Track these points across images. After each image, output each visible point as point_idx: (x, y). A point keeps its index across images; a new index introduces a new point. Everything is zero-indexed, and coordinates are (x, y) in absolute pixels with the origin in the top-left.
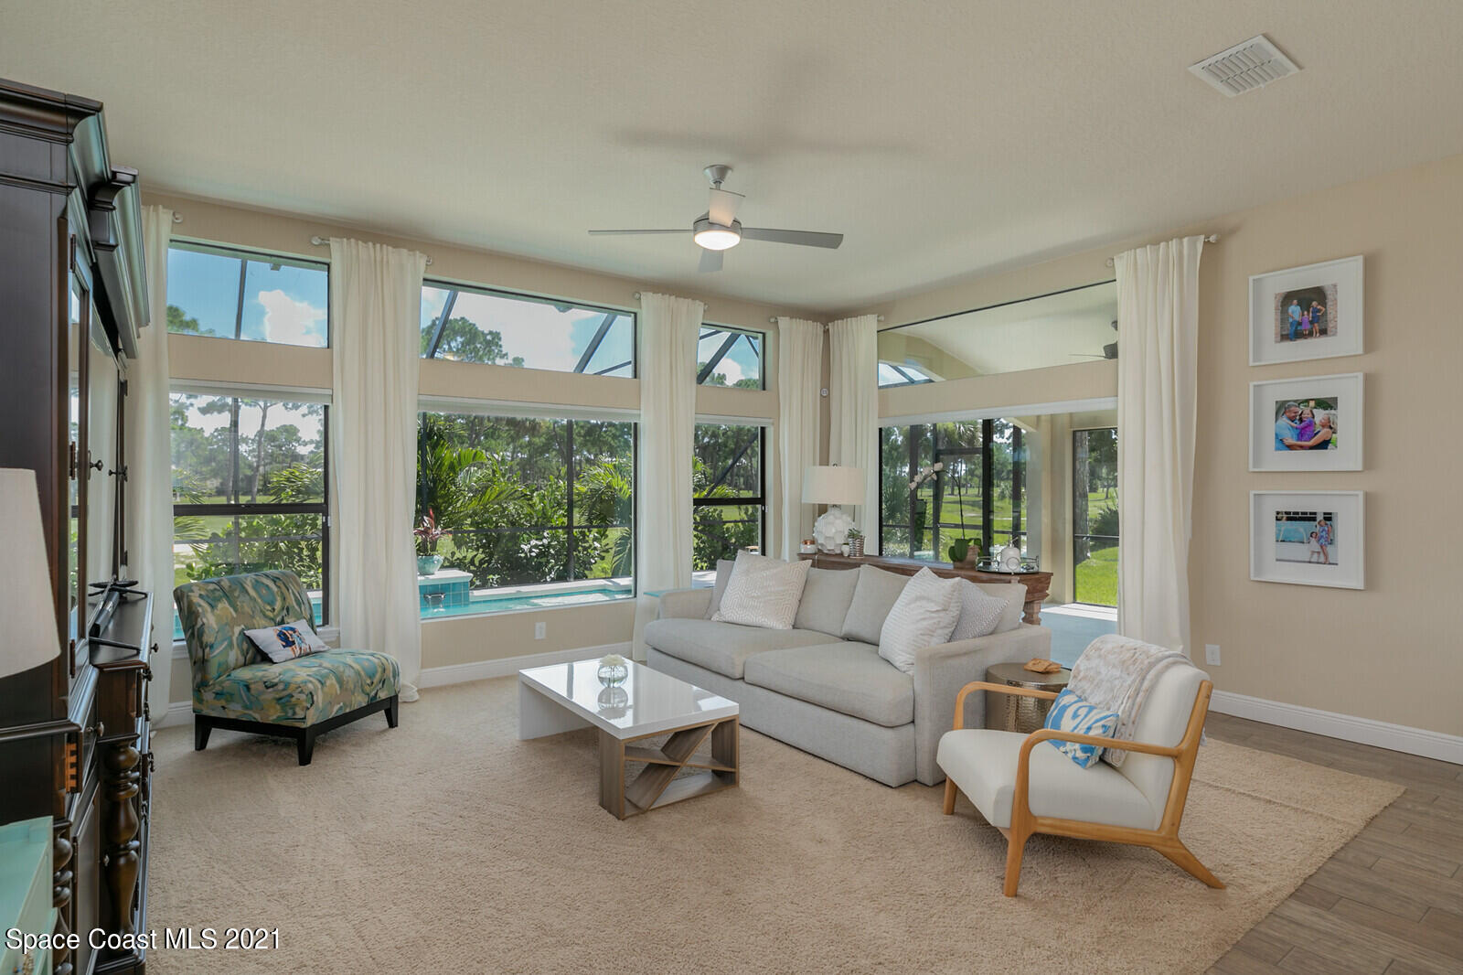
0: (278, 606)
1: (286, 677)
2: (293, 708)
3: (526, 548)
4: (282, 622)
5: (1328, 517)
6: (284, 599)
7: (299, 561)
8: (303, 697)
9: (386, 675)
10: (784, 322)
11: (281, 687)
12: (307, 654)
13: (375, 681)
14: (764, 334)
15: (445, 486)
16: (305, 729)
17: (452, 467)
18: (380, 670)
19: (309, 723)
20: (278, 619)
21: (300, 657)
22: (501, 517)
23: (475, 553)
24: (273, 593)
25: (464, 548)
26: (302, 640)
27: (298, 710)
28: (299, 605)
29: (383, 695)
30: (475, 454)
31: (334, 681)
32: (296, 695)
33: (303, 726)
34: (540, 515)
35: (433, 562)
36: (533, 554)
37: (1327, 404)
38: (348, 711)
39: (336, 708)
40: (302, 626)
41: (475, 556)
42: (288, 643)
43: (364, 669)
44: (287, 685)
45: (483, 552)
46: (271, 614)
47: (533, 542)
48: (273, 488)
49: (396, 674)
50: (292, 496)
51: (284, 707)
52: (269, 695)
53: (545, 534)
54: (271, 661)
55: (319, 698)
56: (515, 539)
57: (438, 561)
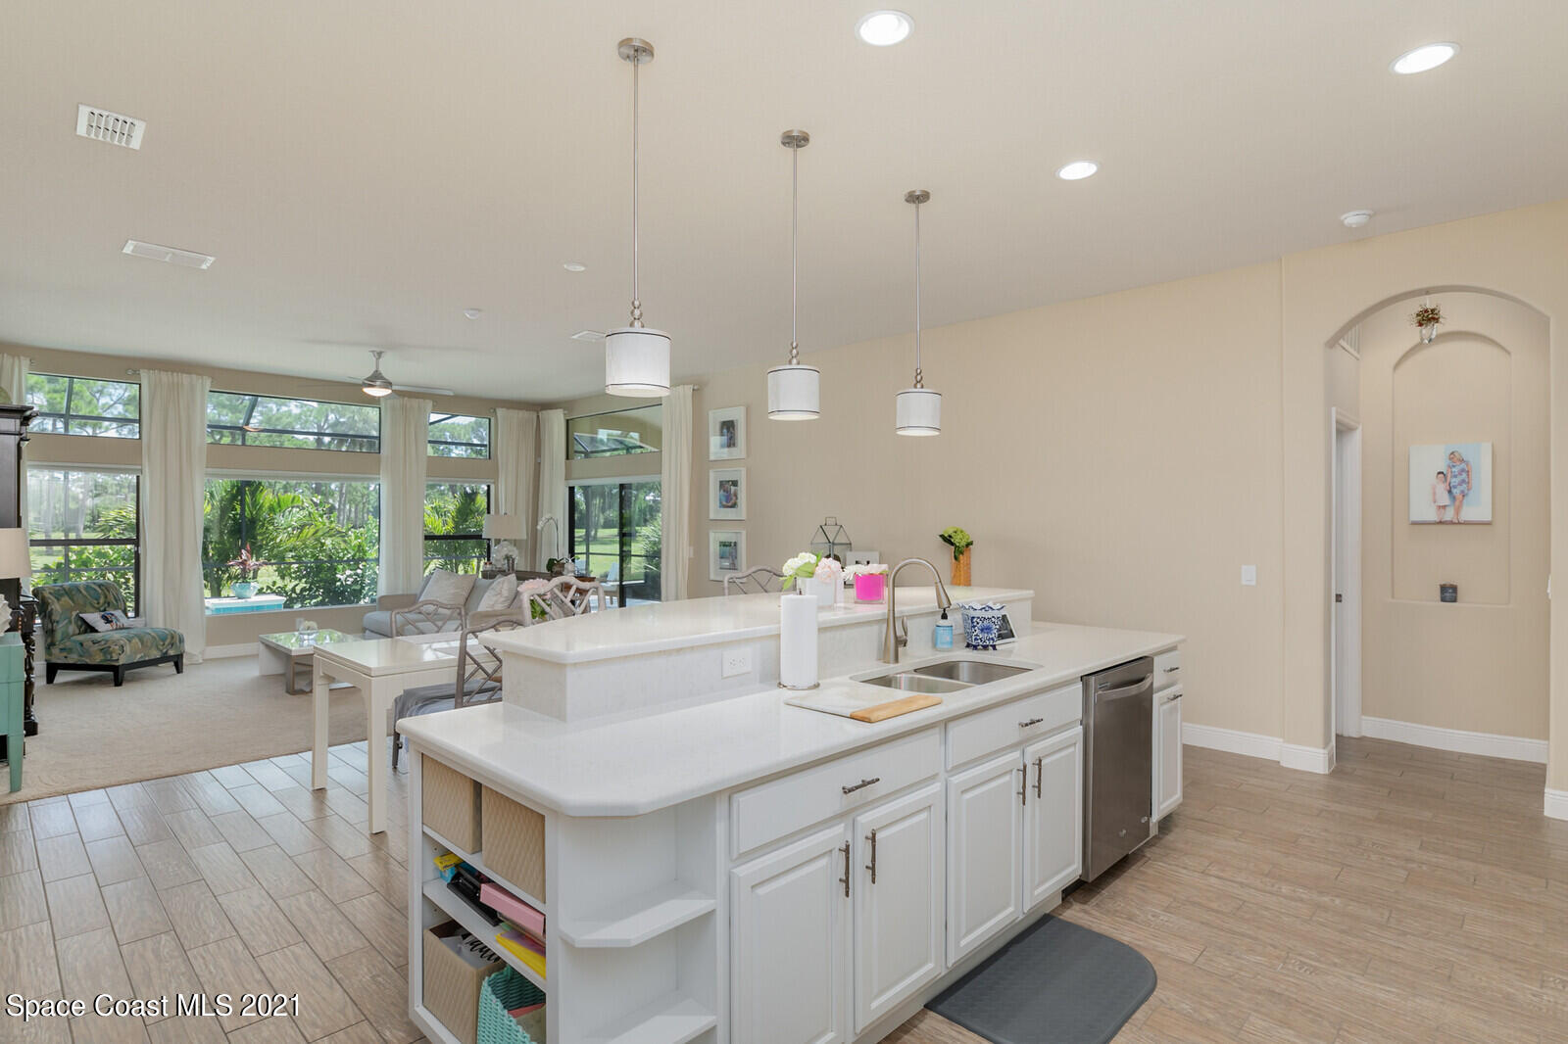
0: (102, 601)
1: (107, 637)
2: (111, 653)
3: (343, 578)
4: (105, 610)
5: (735, 544)
6: (106, 597)
7: (125, 589)
8: (117, 647)
9: (176, 640)
10: (500, 412)
11: (103, 643)
12: (121, 629)
13: (166, 643)
14: (490, 420)
15: (263, 525)
16: (118, 667)
17: (272, 509)
18: (169, 637)
19: (121, 663)
20: (102, 609)
21: (116, 629)
22: (321, 551)
23: (297, 582)
24: (98, 593)
25: (287, 579)
26: (118, 620)
27: (114, 655)
28: (116, 601)
29: (172, 653)
30: (294, 499)
31: (137, 640)
32: (113, 647)
33: (117, 664)
34: (356, 549)
35: (249, 588)
36: (349, 583)
37: (735, 483)
38: (147, 659)
39: (139, 656)
40: (118, 613)
41: (297, 585)
42: (108, 621)
43: (158, 636)
44: (107, 641)
45: (306, 582)
46: (96, 606)
47: (348, 572)
48: (100, 526)
49: (181, 641)
50: (119, 534)
51: (105, 654)
52: (96, 647)
53: (361, 566)
54: (96, 631)
55: (127, 649)
56: (333, 570)
57: (254, 587)
